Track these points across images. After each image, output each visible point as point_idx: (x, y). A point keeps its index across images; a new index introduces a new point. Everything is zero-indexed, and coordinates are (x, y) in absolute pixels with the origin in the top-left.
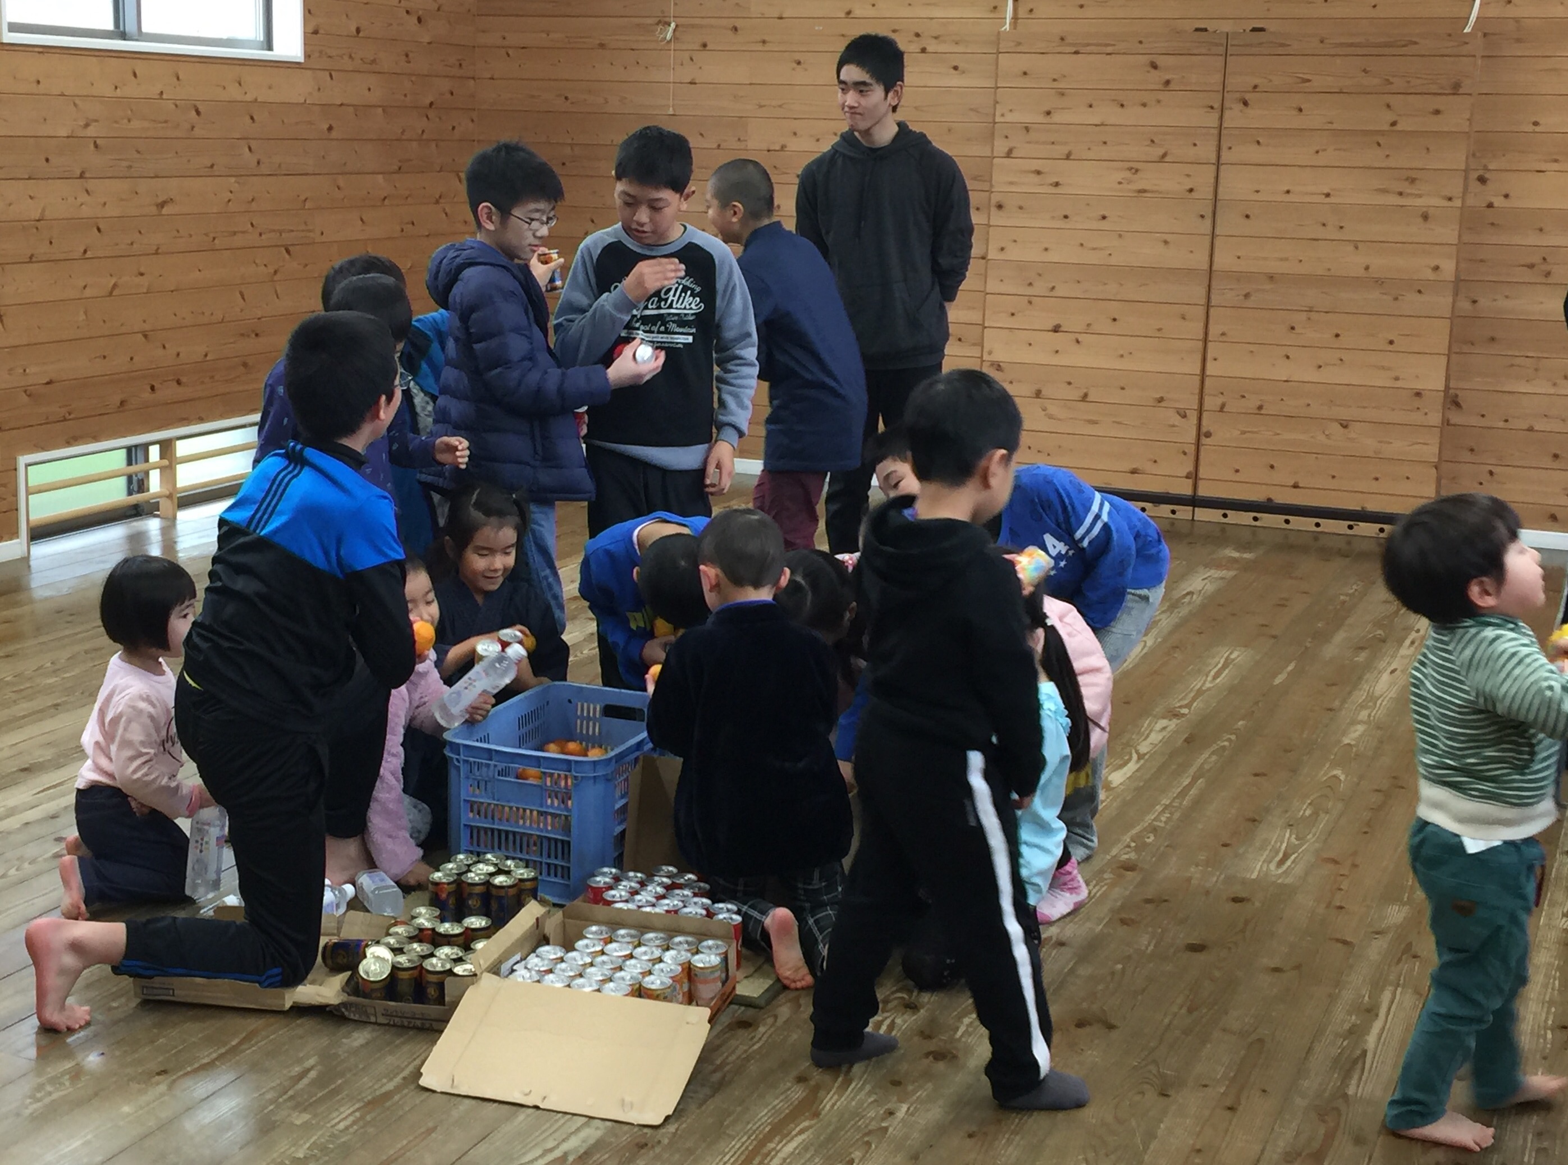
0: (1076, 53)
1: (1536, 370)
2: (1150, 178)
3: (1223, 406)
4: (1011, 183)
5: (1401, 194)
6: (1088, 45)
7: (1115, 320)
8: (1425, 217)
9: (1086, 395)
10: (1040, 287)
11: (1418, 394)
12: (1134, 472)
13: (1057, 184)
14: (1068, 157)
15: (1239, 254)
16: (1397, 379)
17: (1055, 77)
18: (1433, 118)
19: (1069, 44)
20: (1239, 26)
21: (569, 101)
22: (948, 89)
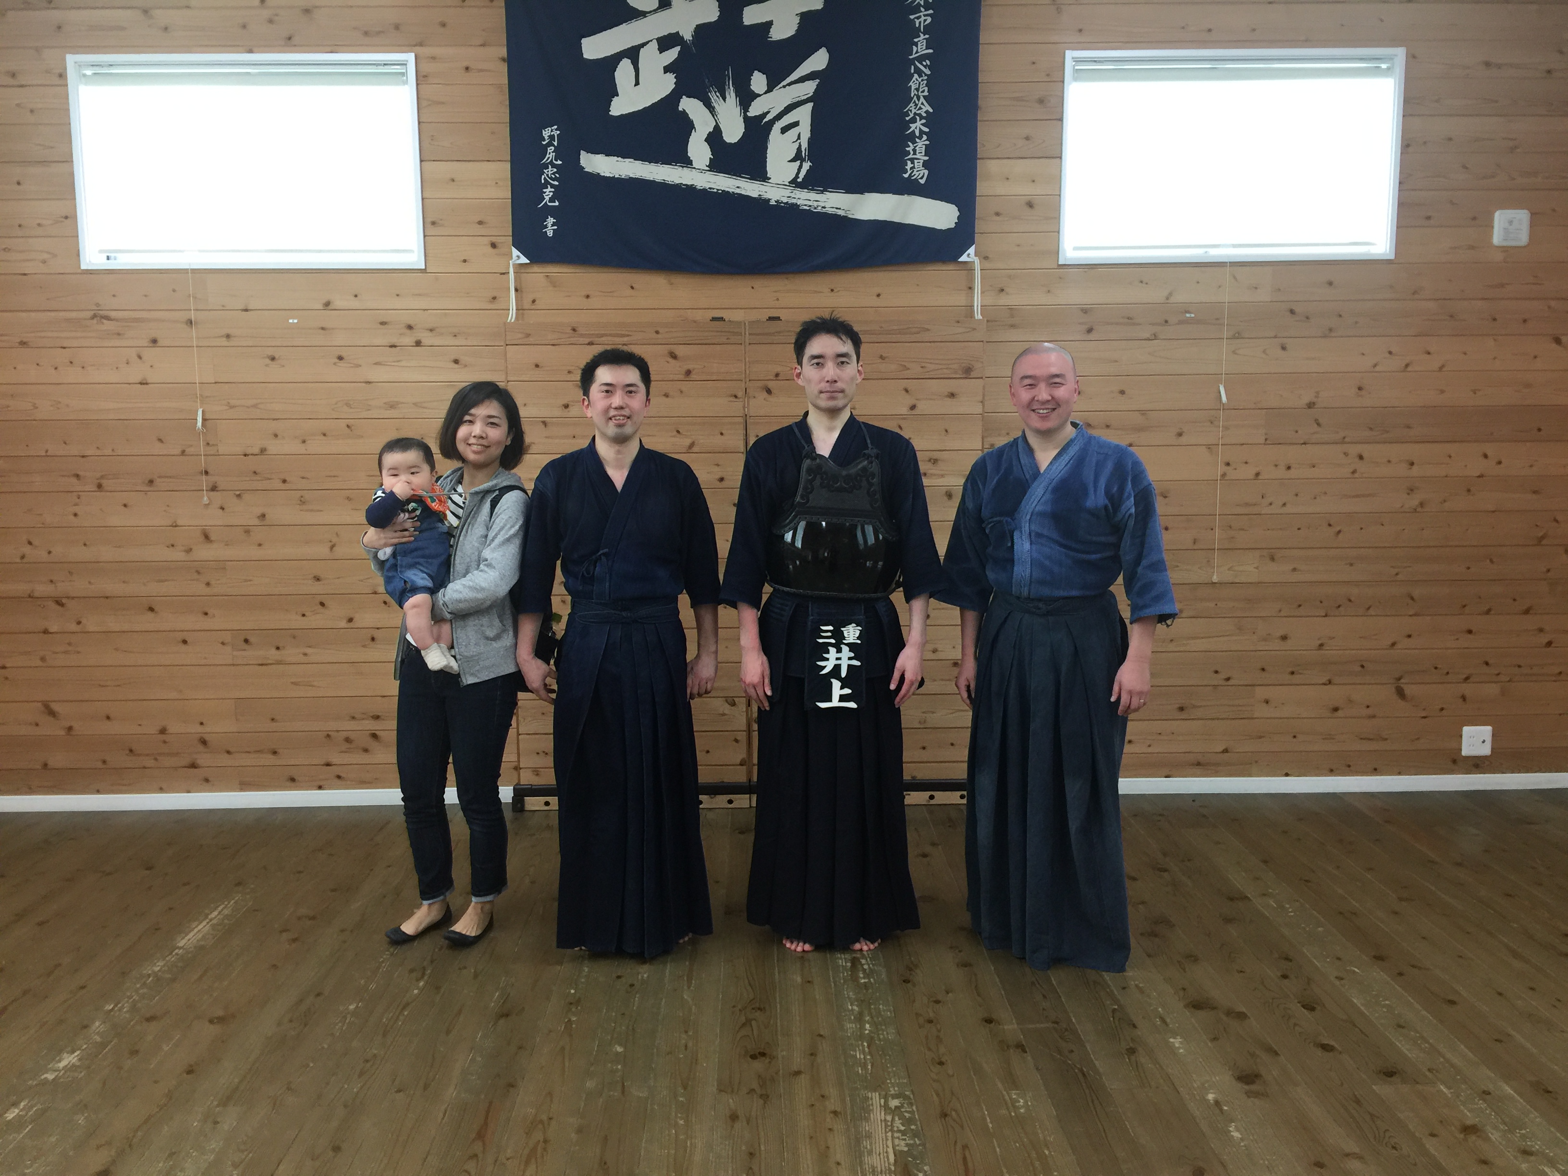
0: (591, 344)
6: (602, 336)
8: (949, 496)
16: (935, 651)
17: (570, 369)
18: (949, 401)
19: (582, 335)
20: (754, 316)
22: (450, 384)
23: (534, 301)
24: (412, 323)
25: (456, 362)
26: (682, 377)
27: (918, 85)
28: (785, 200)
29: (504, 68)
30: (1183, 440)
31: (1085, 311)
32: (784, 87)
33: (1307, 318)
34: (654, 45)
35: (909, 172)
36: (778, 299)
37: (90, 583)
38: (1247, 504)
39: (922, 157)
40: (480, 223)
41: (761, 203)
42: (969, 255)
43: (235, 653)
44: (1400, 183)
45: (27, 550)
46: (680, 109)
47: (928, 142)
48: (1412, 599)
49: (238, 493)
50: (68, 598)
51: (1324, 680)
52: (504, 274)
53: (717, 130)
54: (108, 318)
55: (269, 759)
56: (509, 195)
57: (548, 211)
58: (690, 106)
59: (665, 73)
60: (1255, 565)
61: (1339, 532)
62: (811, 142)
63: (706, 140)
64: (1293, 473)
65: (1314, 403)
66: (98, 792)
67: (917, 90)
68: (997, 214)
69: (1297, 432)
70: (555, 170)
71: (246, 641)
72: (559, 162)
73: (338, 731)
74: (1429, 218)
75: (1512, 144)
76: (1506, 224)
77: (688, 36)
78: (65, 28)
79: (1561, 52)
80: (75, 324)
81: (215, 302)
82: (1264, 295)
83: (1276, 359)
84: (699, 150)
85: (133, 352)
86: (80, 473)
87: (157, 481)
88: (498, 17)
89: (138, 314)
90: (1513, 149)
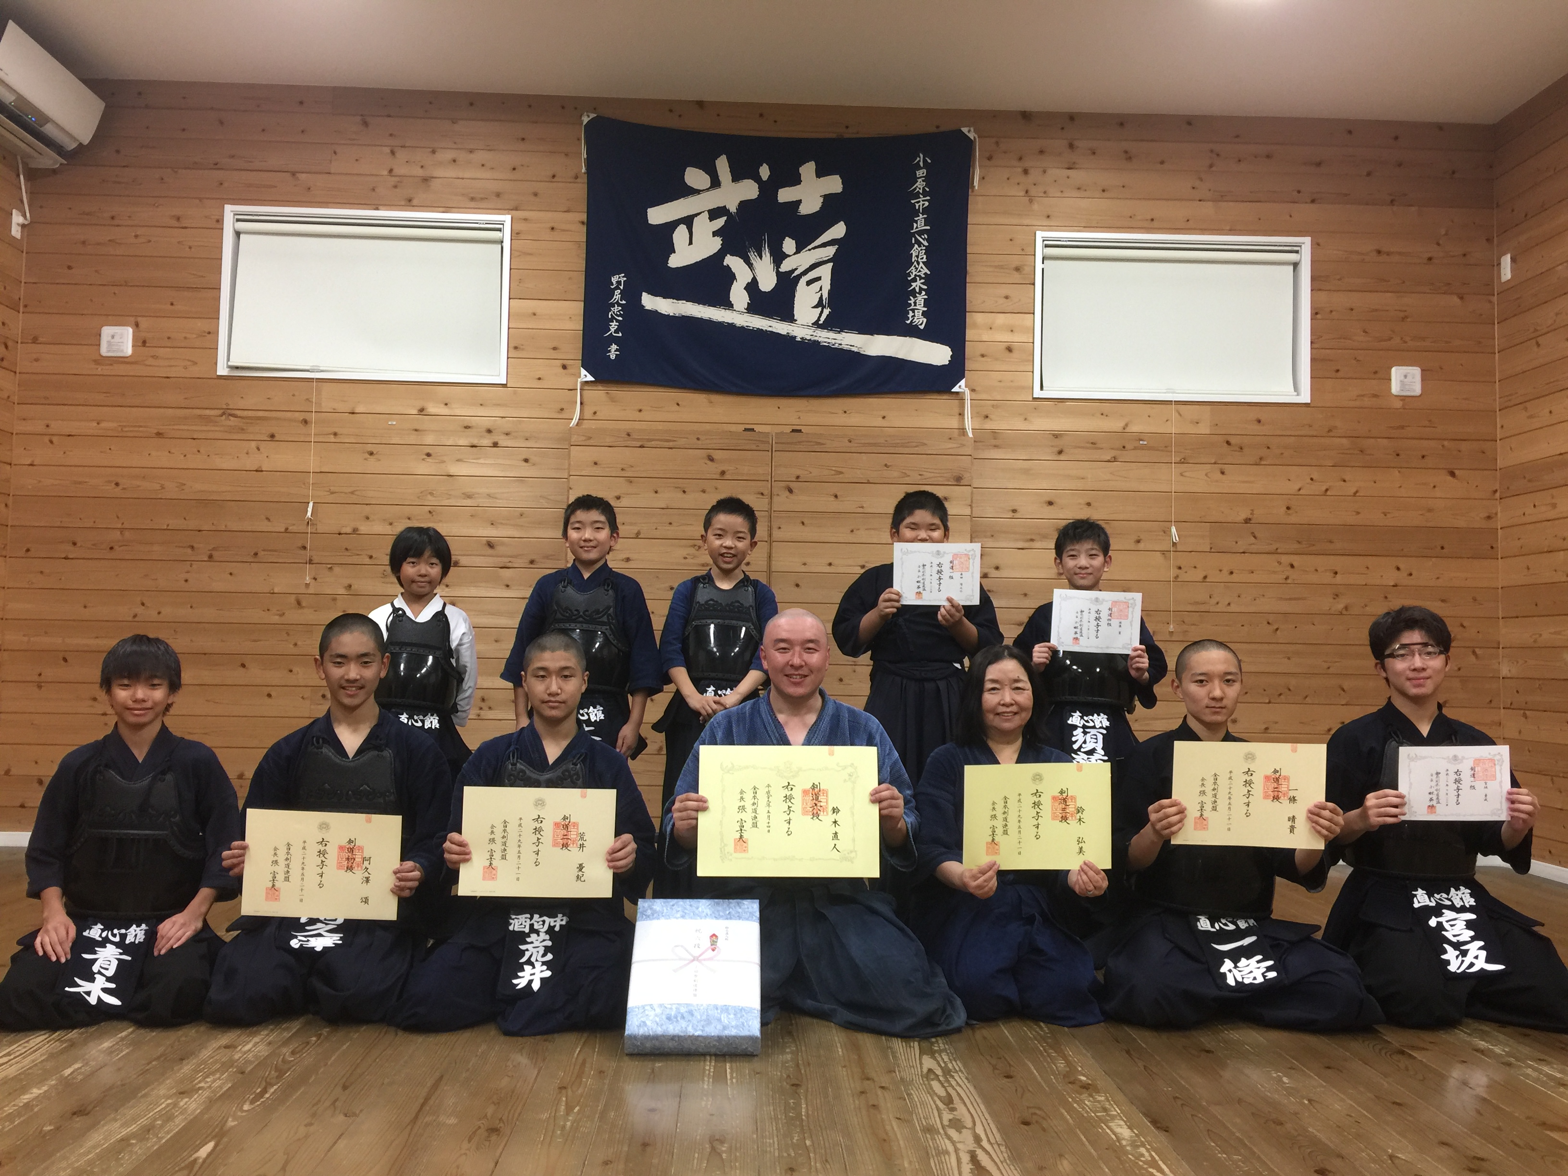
0: (642, 447)
6: (652, 440)
13: (628, 560)
14: (637, 536)
17: (623, 467)
19: (636, 439)
20: (778, 429)
21: (120, 487)
22: (521, 479)
23: (595, 413)
24: (491, 428)
25: (526, 461)
26: (718, 477)
27: (918, 253)
28: (808, 337)
29: (583, 229)
30: (1141, 546)
31: (1056, 436)
32: (810, 250)
33: (1241, 449)
34: (706, 215)
35: (911, 319)
36: (799, 418)
37: (191, 640)
38: (1197, 603)
39: (921, 307)
40: (555, 349)
41: (789, 339)
42: (960, 386)
43: (313, 707)
44: (1312, 343)
45: (140, 610)
46: (725, 264)
47: (926, 297)
48: (1344, 691)
49: (329, 566)
52: (571, 390)
53: (754, 281)
54: (235, 416)
56: (580, 326)
57: (613, 340)
58: (733, 262)
59: (714, 236)
61: (1277, 629)
62: (830, 293)
63: (745, 289)
64: (1235, 578)
65: (1250, 519)
67: (917, 257)
68: (983, 356)
69: (1237, 543)
70: (620, 308)
72: (624, 302)
74: (1338, 371)
75: (1402, 314)
76: (1403, 378)
77: (733, 209)
78: (226, 185)
79: (1438, 244)
80: (207, 420)
81: (327, 405)
82: (1204, 429)
83: (1217, 481)
84: (739, 296)
85: (253, 444)
86: (195, 545)
87: (261, 554)
88: (580, 190)
89: (261, 414)
90: (1404, 319)
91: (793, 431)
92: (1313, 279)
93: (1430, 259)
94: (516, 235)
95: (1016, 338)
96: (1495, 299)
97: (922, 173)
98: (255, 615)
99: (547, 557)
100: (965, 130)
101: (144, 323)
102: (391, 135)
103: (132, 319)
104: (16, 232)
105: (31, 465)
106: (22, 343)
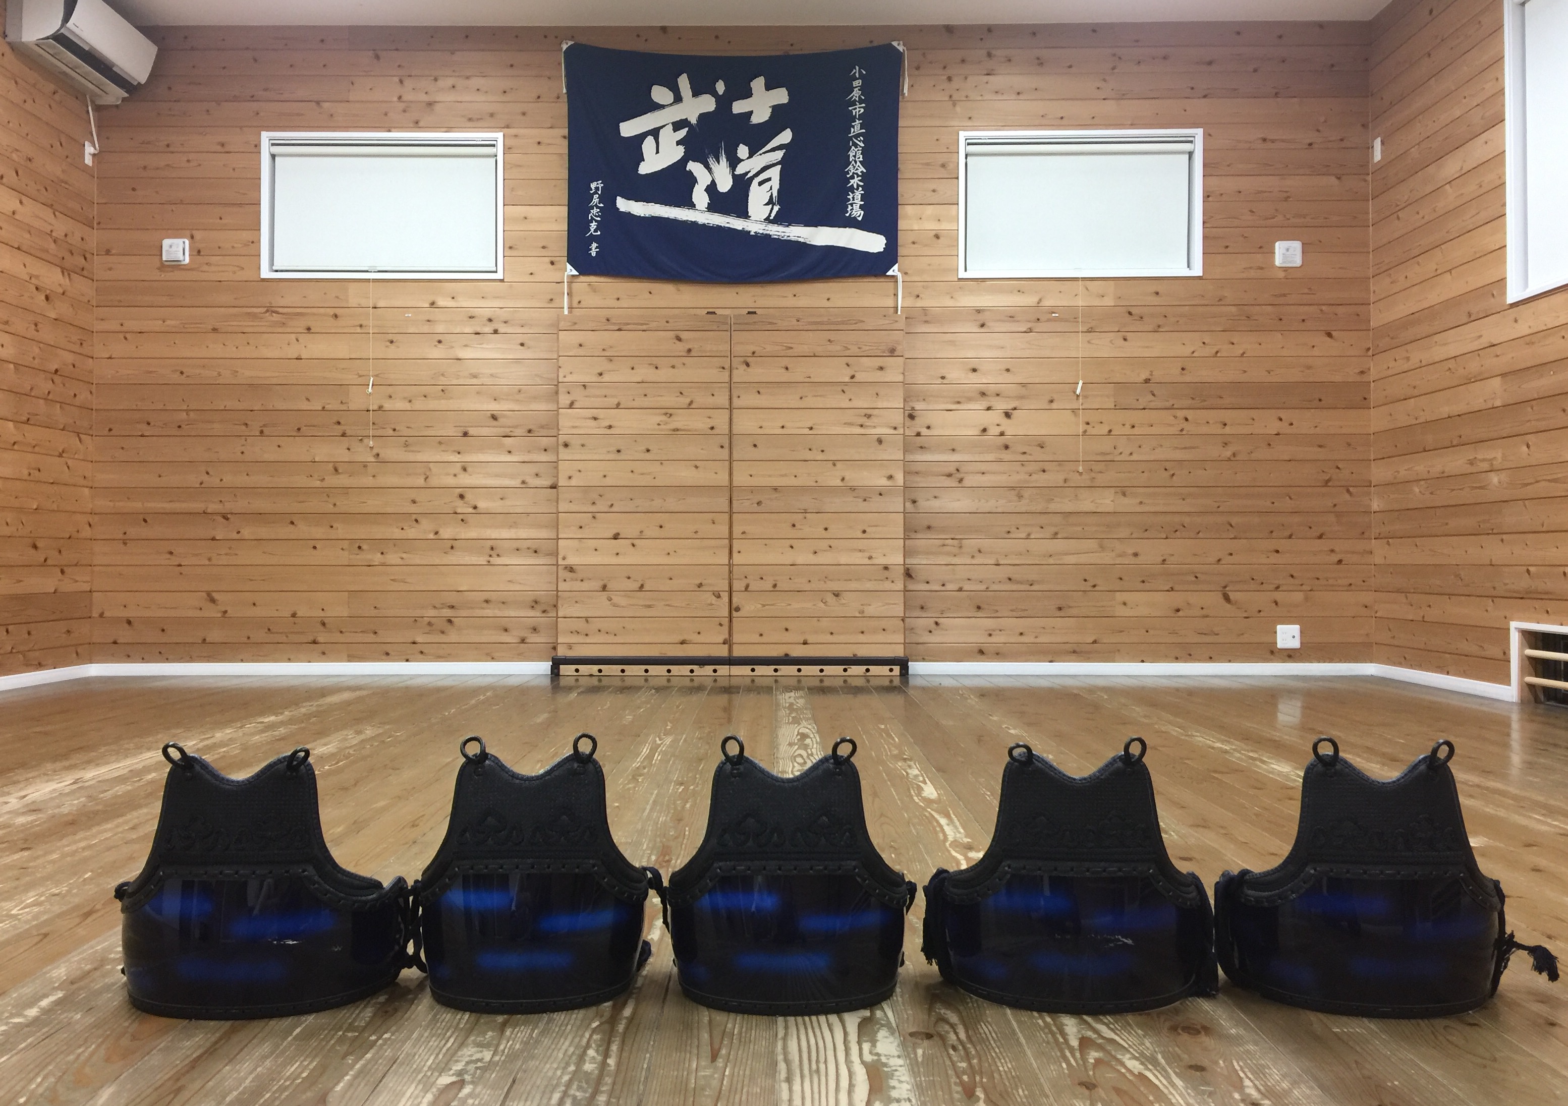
0: (619, 330)
1: (961, 547)
2: (681, 420)
3: (747, 587)
4: (574, 427)
5: (862, 426)
6: (628, 324)
7: (661, 527)
8: (880, 441)
9: (642, 586)
10: (602, 506)
11: (886, 568)
12: (683, 643)
13: (610, 427)
14: (618, 406)
15: (752, 473)
16: (870, 558)
17: (604, 347)
18: (880, 373)
19: (614, 324)
20: (737, 312)
21: (184, 375)
22: (517, 360)
23: (579, 302)
24: (492, 318)
25: (522, 345)
26: (684, 354)
27: (856, 154)
28: (761, 232)
29: (566, 142)
30: (1054, 405)
31: (979, 311)
32: (761, 154)
33: (1141, 318)
34: (670, 127)
35: (850, 213)
36: (755, 302)
38: (1103, 454)
39: (858, 202)
40: (544, 247)
41: (745, 233)
42: (893, 271)
43: (351, 556)
44: (1204, 223)
45: (205, 478)
46: (687, 169)
47: (863, 192)
48: (1231, 526)
49: (360, 438)
50: (232, 513)
51: (1167, 588)
52: (560, 283)
53: (713, 183)
54: (277, 313)
55: (371, 638)
56: (565, 228)
57: (593, 238)
58: (694, 167)
59: (677, 145)
60: (1112, 499)
61: (1173, 475)
62: (779, 191)
63: (705, 190)
64: (1136, 431)
65: (1149, 380)
66: (242, 661)
67: (855, 156)
68: (914, 243)
69: (1138, 400)
70: (598, 211)
71: (360, 547)
72: (602, 205)
73: (423, 617)
74: (1227, 247)
75: (1285, 195)
76: (1285, 251)
77: (693, 120)
78: (262, 114)
79: (1318, 131)
80: (253, 316)
81: (353, 302)
82: (1109, 301)
83: (1120, 347)
84: (700, 197)
85: (293, 336)
86: (249, 423)
87: (303, 429)
88: (563, 108)
89: (298, 310)
90: (1286, 199)
91: (749, 313)
92: (1205, 165)
93: (1310, 144)
94: (507, 149)
95: (945, 226)
96: (1369, 178)
97: (857, 83)
98: (300, 481)
99: (542, 427)
100: (895, 44)
101: (198, 235)
102: (399, 66)
103: (188, 233)
104: (88, 160)
105: (110, 358)
106: (97, 255)
